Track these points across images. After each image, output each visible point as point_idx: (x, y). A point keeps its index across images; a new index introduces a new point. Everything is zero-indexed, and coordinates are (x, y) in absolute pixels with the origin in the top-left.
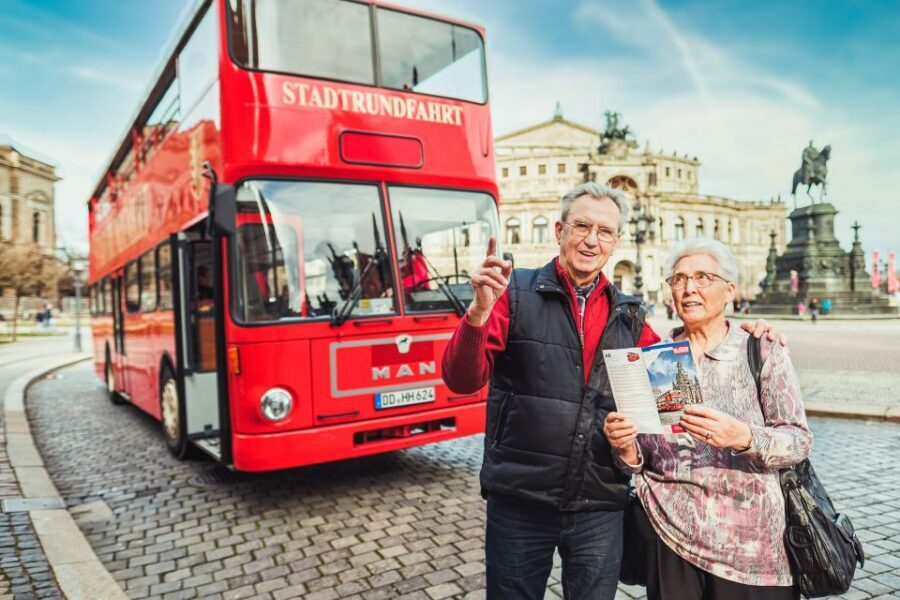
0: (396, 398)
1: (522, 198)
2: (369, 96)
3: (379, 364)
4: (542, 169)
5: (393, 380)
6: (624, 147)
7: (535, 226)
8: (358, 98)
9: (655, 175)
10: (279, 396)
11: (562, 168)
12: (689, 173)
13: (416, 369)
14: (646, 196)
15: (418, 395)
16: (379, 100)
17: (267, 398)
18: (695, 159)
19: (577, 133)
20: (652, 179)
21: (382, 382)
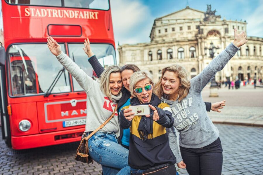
0: (71, 123)
1: (173, 40)
2: (59, 11)
3: (64, 110)
4: (181, 29)
5: (70, 116)
6: (214, 18)
7: (179, 52)
8: (55, 12)
9: (228, 29)
10: (25, 122)
11: (189, 28)
12: (243, 28)
13: (79, 112)
14: (224, 38)
15: (80, 121)
16: (63, 12)
17: (21, 123)
18: (245, 21)
19: (196, 13)
20: (227, 31)
21: (65, 117)
